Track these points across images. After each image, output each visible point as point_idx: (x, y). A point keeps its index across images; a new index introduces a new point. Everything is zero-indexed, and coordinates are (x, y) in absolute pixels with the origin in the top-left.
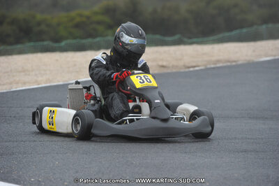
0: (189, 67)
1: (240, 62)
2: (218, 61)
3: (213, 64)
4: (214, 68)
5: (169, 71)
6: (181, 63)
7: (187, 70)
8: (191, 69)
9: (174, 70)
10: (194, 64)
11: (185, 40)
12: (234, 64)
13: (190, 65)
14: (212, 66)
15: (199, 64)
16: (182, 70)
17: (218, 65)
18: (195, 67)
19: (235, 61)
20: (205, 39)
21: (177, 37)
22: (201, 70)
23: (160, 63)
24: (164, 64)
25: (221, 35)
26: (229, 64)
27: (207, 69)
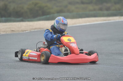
0: (23, 31)
2: (36, 29)
4: (34, 31)
8: (24, 32)
10: (25, 30)
12: (42, 30)
19: (43, 29)
23: (12, 29)
24: (14, 29)
26: (40, 30)
27: (31, 32)
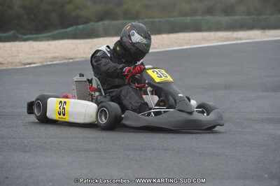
0: (25, 64)
1: (78, 60)
2: (55, 58)
3: (50, 61)
4: (50, 65)
5: (4, 68)
6: (16, 60)
7: (23, 67)
8: (27, 66)
9: (10, 67)
10: (30, 61)
11: (20, 36)
12: (71, 61)
13: (25, 62)
14: (49, 63)
15: (36, 60)
16: (17, 67)
17: (55, 62)
18: (30, 64)
19: (72, 59)
20: (40, 36)
21: (11, 32)
22: (38, 66)
25: (56, 32)
26: (66, 61)
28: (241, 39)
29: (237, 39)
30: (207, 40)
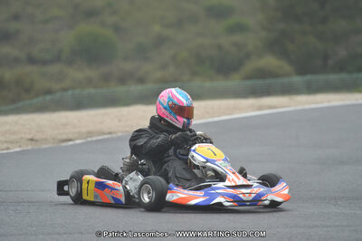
28: (274, 107)
29: (270, 107)
30: (241, 110)
